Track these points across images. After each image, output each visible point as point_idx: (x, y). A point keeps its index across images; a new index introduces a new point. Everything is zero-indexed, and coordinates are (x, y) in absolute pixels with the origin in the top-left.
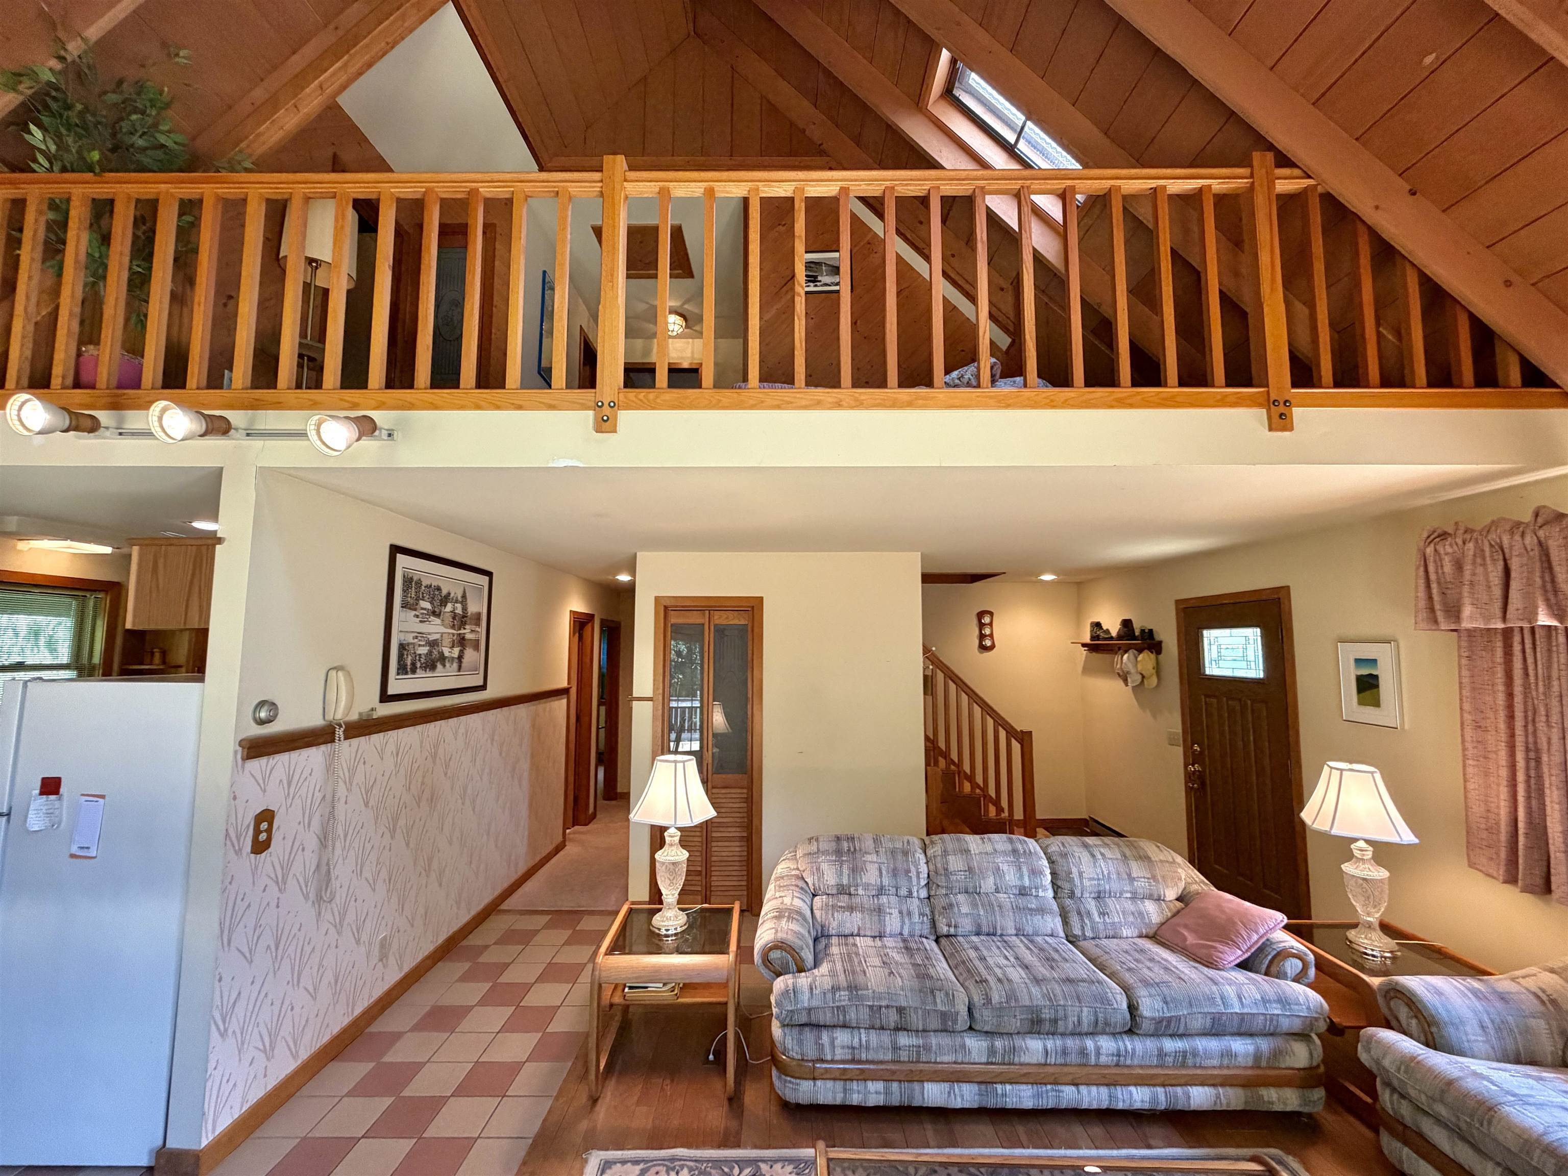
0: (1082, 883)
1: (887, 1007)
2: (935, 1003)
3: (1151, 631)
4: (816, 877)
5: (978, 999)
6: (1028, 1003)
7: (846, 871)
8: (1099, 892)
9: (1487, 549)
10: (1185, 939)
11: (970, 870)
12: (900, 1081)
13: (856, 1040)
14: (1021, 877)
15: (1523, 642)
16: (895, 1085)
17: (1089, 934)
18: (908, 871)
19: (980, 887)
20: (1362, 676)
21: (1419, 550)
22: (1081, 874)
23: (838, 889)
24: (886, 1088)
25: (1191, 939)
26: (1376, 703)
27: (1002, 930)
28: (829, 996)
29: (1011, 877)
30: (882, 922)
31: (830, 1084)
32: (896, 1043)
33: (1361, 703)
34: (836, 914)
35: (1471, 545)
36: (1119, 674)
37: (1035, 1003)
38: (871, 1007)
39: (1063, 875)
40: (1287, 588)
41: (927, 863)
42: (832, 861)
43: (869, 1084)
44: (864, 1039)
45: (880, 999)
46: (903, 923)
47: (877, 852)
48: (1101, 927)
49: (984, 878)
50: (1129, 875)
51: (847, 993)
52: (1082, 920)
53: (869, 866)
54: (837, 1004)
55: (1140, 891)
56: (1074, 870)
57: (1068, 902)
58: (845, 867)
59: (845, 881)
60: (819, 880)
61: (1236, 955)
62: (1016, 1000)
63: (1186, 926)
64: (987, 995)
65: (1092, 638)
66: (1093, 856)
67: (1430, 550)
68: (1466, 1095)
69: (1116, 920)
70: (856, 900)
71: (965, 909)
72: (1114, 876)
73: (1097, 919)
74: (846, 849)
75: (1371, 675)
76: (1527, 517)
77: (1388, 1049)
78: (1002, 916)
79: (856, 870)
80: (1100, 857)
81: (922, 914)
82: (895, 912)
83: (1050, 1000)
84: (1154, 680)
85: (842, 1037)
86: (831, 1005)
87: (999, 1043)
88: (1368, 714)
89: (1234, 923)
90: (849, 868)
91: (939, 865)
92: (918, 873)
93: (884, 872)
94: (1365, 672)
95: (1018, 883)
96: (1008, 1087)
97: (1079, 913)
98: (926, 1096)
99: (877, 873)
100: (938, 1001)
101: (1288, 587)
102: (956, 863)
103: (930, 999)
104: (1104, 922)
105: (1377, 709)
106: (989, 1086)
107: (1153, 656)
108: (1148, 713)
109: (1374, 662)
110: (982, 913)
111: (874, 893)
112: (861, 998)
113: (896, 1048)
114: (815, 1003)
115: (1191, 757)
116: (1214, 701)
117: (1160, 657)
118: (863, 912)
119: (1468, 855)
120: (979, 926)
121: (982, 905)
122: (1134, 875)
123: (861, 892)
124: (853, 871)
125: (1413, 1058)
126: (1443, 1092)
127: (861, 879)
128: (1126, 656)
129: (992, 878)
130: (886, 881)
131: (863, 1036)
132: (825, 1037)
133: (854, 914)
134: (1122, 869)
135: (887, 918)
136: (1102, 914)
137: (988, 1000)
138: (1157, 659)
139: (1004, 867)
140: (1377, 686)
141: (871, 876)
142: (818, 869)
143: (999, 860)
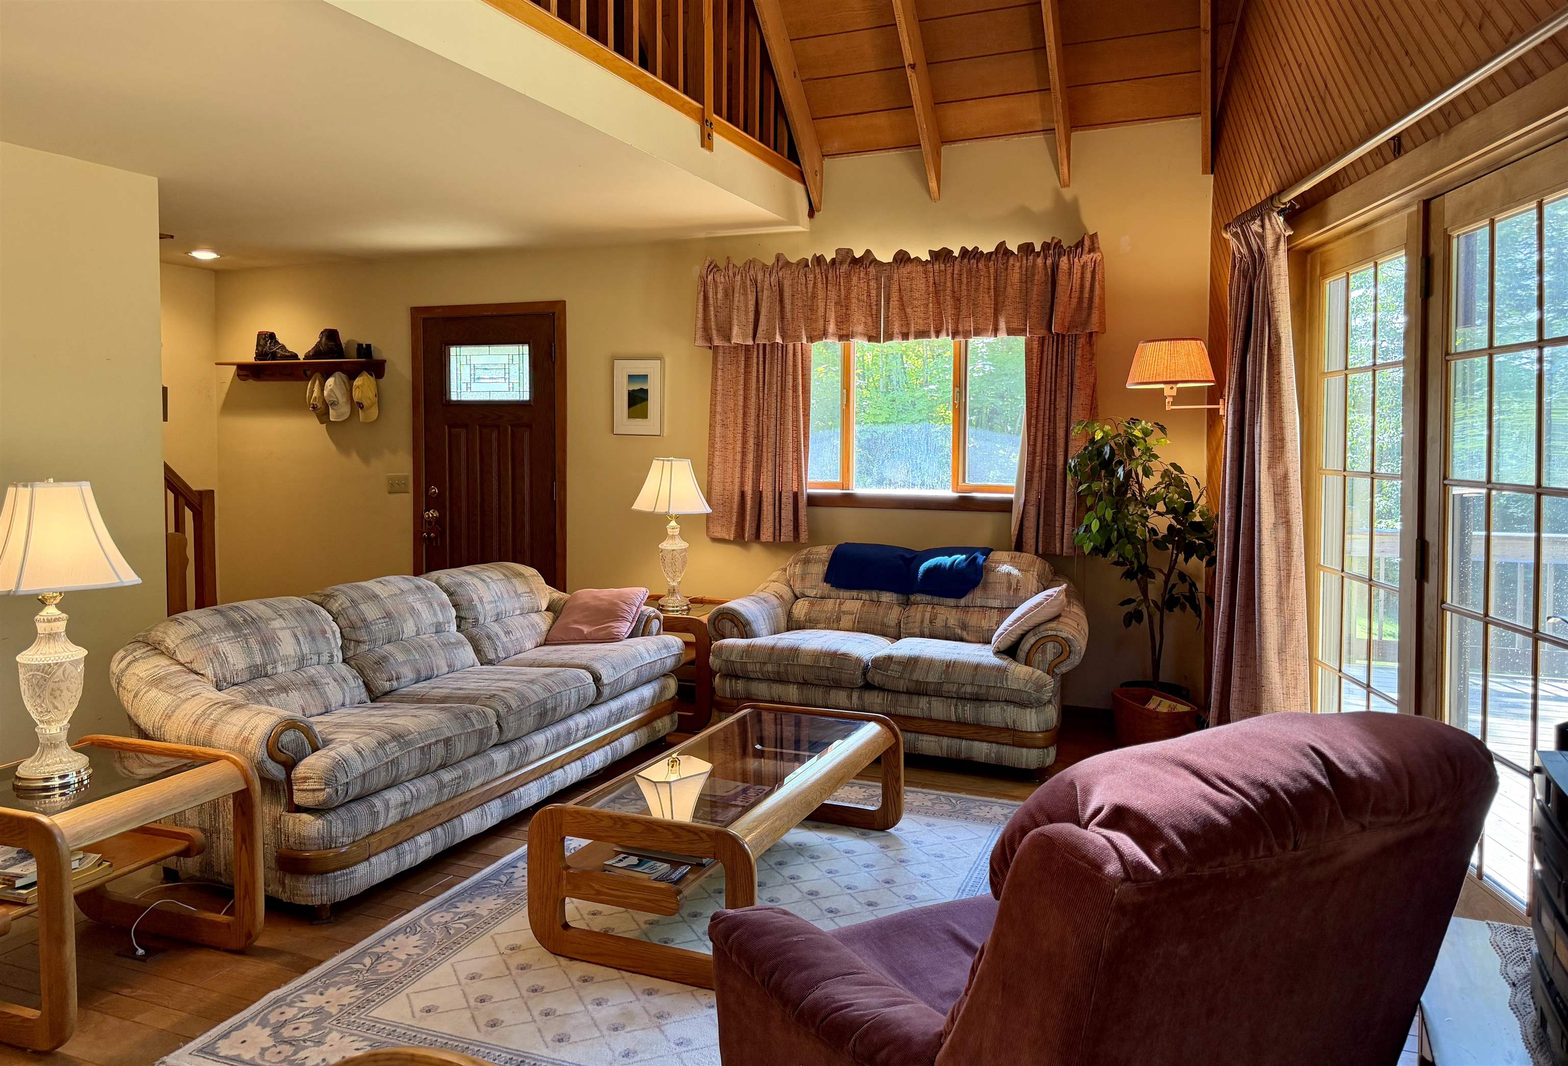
0: (484, 608)
1: (437, 742)
2: (473, 725)
3: (369, 346)
4: (217, 664)
5: (502, 710)
6: (537, 700)
7: (255, 647)
8: (498, 615)
9: (748, 282)
10: (582, 631)
11: (388, 615)
12: (441, 824)
13: (408, 793)
14: (435, 614)
15: (758, 357)
16: (439, 830)
17: (502, 655)
18: (324, 632)
19: (403, 632)
20: (633, 391)
21: (701, 277)
22: (481, 599)
23: (251, 672)
24: (433, 836)
25: (586, 629)
26: (644, 415)
27: (438, 670)
28: (380, 752)
29: (427, 617)
30: (323, 695)
31: (383, 856)
32: (441, 781)
33: (631, 416)
34: (270, 700)
35: (738, 278)
36: (314, 408)
37: (541, 698)
38: (422, 748)
39: (465, 604)
40: (562, 304)
41: (335, 620)
42: (232, 638)
43: (418, 838)
44: (414, 790)
45: (427, 737)
46: (343, 689)
47: (280, 615)
48: (510, 645)
49: (405, 621)
50: (516, 592)
51: (395, 743)
52: (494, 643)
53: (280, 634)
54: (391, 758)
55: (526, 606)
56: (475, 597)
57: (475, 631)
58: (252, 641)
59: (258, 660)
60: (221, 666)
61: (625, 627)
62: (528, 700)
63: (576, 622)
64: (505, 703)
65: (260, 355)
66: (483, 580)
67: (710, 277)
68: (782, 650)
69: (519, 636)
70: (280, 679)
71: (400, 657)
72: (506, 596)
73: (505, 639)
74: (241, 620)
75: (642, 389)
76: (770, 261)
77: (732, 648)
78: (435, 656)
79: (268, 643)
80: (489, 580)
81: (354, 677)
82: (330, 680)
83: (550, 691)
84: (374, 413)
85: (394, 796)
86: (386, 760)
87: (516, 749)
88: (638, 426)
89: (616, 604)
90: (258, 642)
91: (353, 618)
92: (334, 632)
93: (301, 639)
94: (637, 387)
95: (435, 620)
96: (522, 789)
97: (489, 638)
98: (465, 828)
99: (293, 641)
100: (475, 722)
101: (564, 302)
102: (370, 611)
103: (467, 723)
104: (511, 641)
105: (644, 420)
106: (508, 795)
107: (372, 379)
108: (355, 456)
109: (645, 377)
110: (417, 657)
111: (294, 666)
112: (409, 744)
113: (442, 786)
114: (370, 764)
115: (422, 501)
116: (463, 432)
117: (382, 381)
118: (299, 689)
119: (708, 528)
120: (418, 672)
121: (415, 649)
122: (519, 592)
123: (280, 669)
124: (264, 644)
125: (749, 646)
126: (770, 655)
127: (278, 651)
128: (330, 382)
129: (411, 619)
130: (306, 649)
131: (411, 787)
132: (378, 802)
133: (290, 694)
134: (509, 587)
135: (327, 689)
136: (507, 633)
137: (509, 707)
138: (378, 386)
139: (418, 606)
140: (647, 400)
141: (287, 647)
142: (217, 653)
143: (411, 599)
